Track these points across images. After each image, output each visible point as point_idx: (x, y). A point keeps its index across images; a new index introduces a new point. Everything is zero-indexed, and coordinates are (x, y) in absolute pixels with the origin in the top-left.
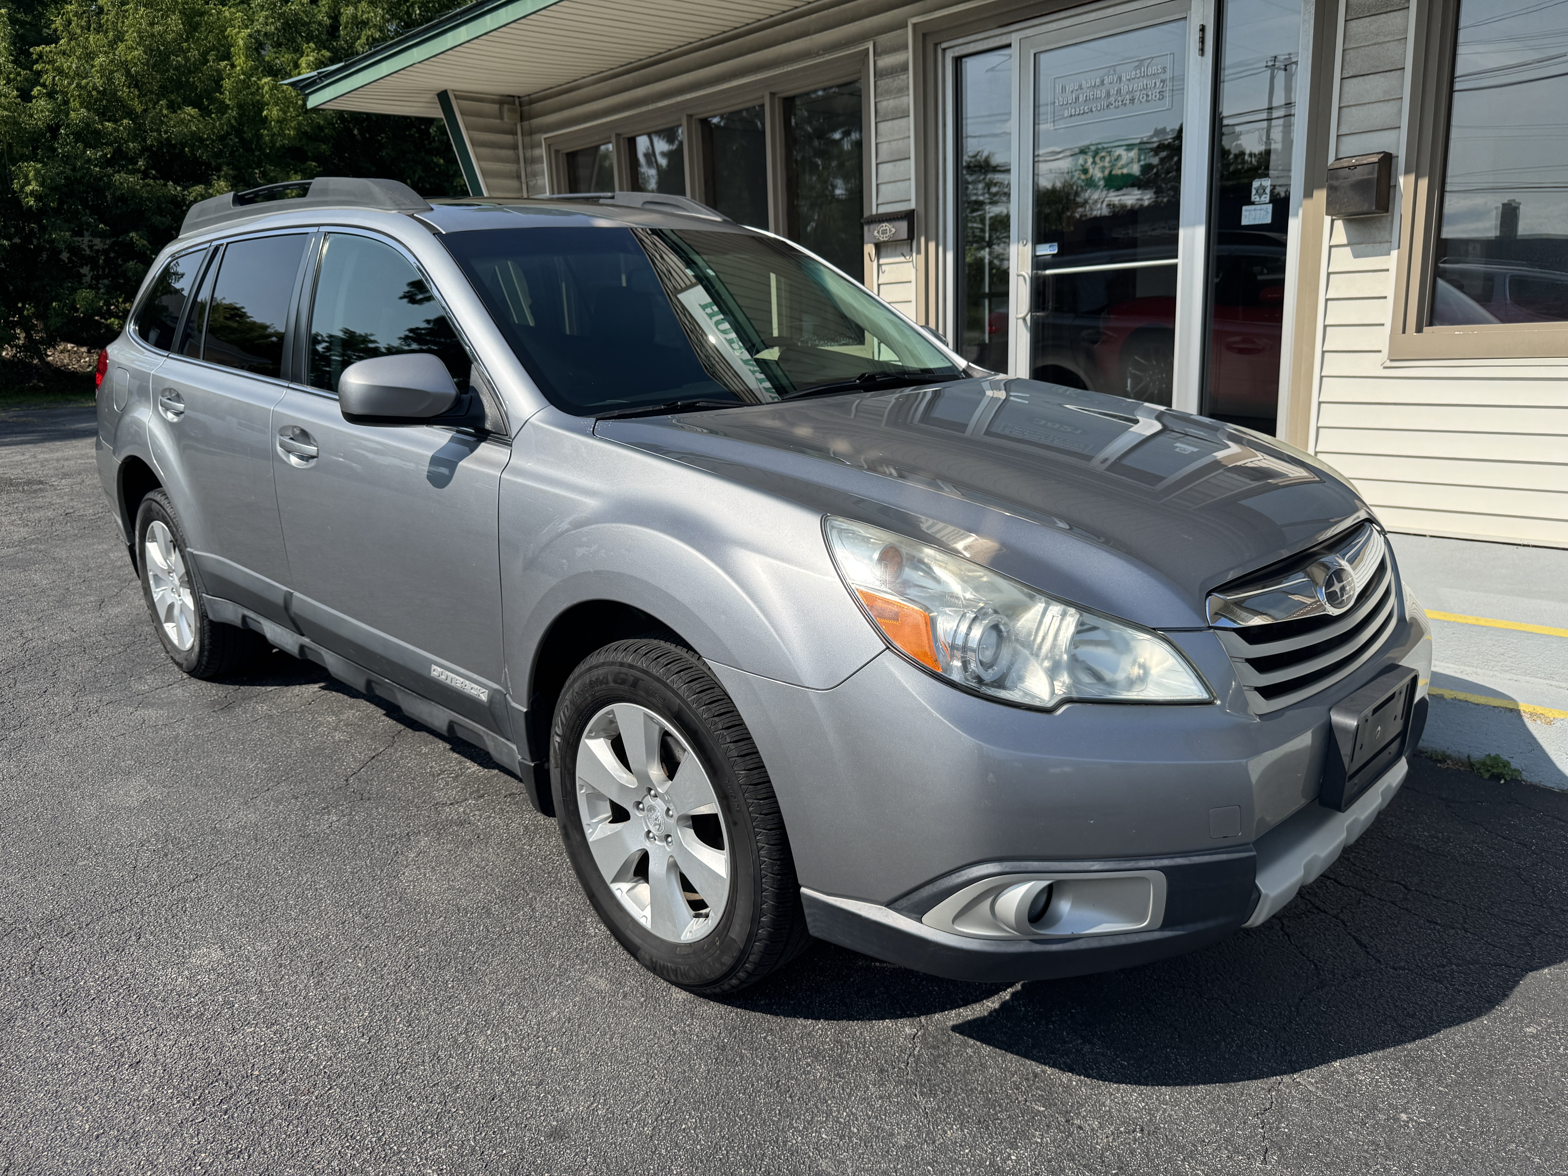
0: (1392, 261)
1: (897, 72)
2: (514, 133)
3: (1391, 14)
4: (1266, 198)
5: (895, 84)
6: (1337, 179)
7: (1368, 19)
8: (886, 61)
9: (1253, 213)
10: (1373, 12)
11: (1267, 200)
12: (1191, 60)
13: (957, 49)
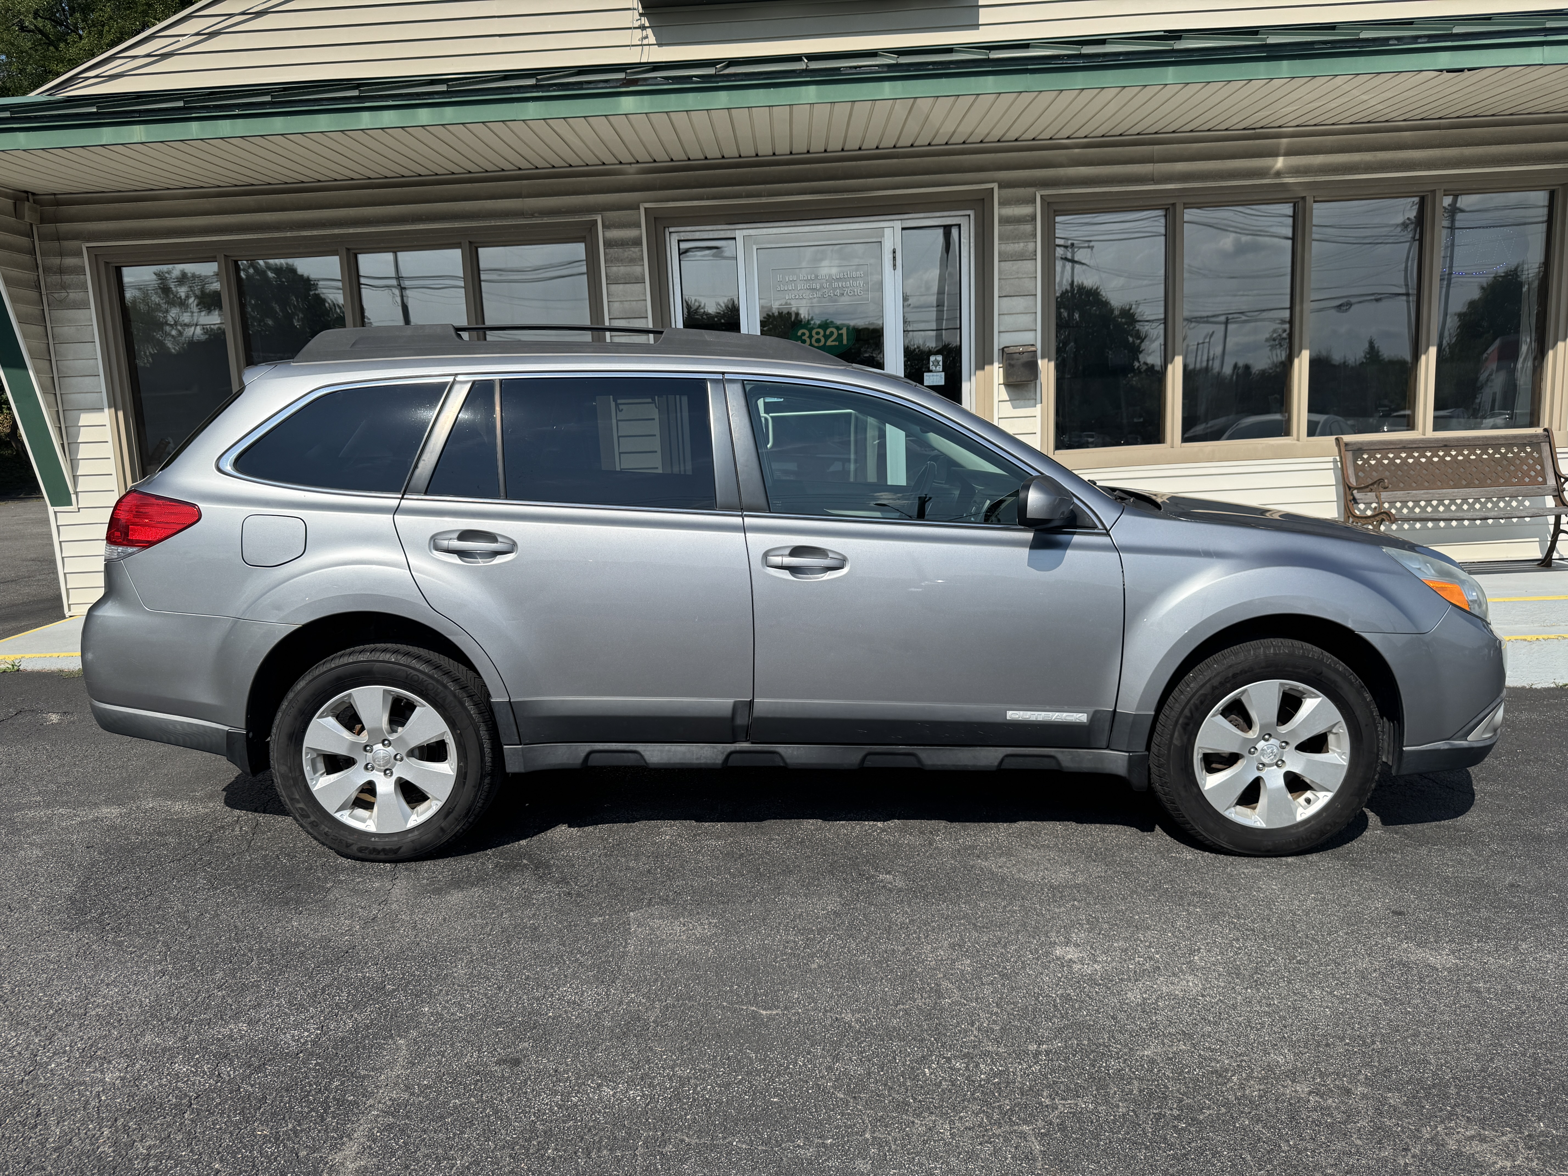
0: (1037, 410)
1: (628, 244)
2: (30, 235)
3: (1025, 262)
4: (940, 368)
5: (626, 254)
6: (1013, 359)
7: (1011, 262)
8: (616, 234)
9: (931, 378)
10: (1014, 258)
11: (941, 370)
12: (886, 272)
13: (683, 234)
